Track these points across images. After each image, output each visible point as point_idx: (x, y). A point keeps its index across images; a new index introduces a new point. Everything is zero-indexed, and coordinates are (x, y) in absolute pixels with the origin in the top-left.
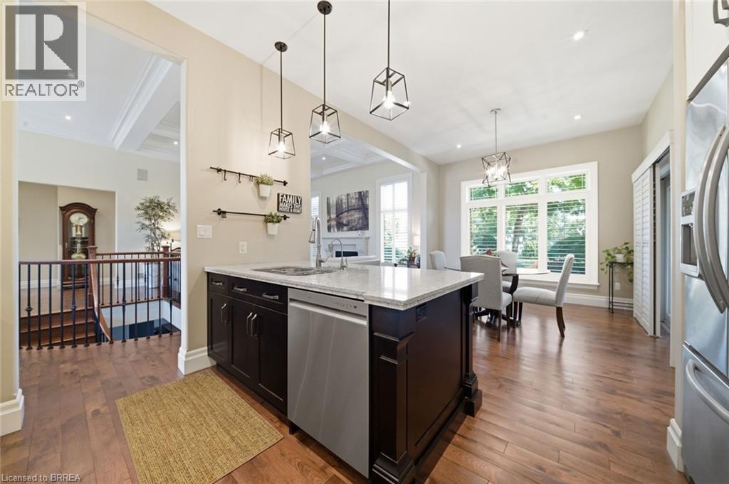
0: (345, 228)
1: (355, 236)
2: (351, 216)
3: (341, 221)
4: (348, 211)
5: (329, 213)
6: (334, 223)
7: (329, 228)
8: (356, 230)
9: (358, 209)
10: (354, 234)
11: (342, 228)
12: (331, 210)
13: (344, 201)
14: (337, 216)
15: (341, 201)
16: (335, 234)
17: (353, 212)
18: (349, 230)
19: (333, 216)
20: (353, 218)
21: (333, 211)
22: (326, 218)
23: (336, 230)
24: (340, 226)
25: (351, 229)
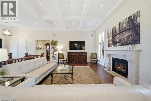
0: (118, 44)
1: (126, 49)
2: (122, 36)
3: (115, 41)
4: (120, 34)
5: (108, 37)
6: (111, 42)
7: (109, 46)
8: (127, 45)
9: (128, 29)
10: (125, 48)
11: (116, 44)
12: (110, 36)
13: (117, 28)
14: (113, 38)
15: (115, 29)
16: (112, 48)
17: (124, 33)
18: (120, 45)
19: (111, 38)
20: (124, 37)
21: (111, 36)
22: (107, 40)
23: (112, 46)
24: (115, 43)
25: (122, 45)
